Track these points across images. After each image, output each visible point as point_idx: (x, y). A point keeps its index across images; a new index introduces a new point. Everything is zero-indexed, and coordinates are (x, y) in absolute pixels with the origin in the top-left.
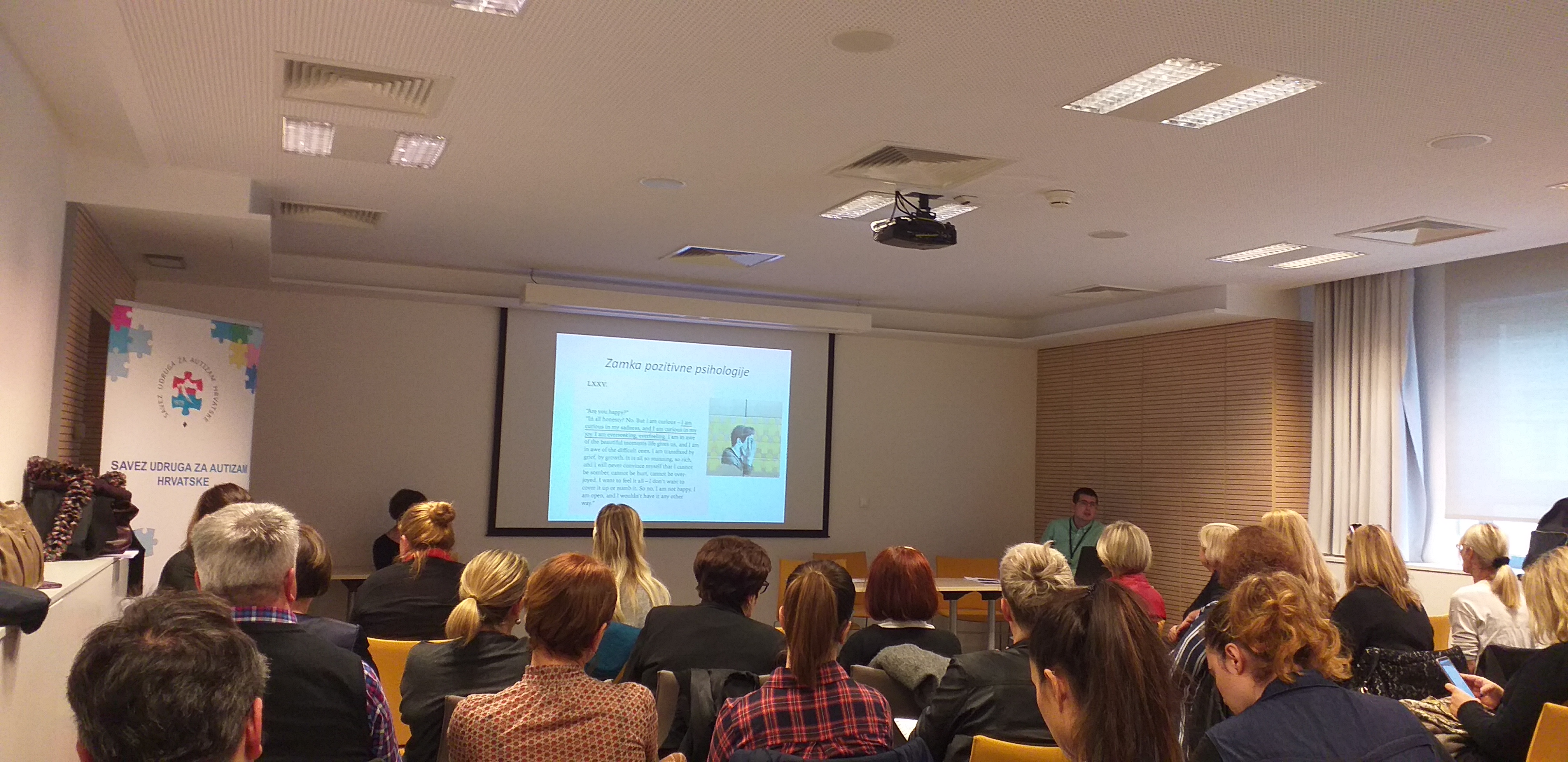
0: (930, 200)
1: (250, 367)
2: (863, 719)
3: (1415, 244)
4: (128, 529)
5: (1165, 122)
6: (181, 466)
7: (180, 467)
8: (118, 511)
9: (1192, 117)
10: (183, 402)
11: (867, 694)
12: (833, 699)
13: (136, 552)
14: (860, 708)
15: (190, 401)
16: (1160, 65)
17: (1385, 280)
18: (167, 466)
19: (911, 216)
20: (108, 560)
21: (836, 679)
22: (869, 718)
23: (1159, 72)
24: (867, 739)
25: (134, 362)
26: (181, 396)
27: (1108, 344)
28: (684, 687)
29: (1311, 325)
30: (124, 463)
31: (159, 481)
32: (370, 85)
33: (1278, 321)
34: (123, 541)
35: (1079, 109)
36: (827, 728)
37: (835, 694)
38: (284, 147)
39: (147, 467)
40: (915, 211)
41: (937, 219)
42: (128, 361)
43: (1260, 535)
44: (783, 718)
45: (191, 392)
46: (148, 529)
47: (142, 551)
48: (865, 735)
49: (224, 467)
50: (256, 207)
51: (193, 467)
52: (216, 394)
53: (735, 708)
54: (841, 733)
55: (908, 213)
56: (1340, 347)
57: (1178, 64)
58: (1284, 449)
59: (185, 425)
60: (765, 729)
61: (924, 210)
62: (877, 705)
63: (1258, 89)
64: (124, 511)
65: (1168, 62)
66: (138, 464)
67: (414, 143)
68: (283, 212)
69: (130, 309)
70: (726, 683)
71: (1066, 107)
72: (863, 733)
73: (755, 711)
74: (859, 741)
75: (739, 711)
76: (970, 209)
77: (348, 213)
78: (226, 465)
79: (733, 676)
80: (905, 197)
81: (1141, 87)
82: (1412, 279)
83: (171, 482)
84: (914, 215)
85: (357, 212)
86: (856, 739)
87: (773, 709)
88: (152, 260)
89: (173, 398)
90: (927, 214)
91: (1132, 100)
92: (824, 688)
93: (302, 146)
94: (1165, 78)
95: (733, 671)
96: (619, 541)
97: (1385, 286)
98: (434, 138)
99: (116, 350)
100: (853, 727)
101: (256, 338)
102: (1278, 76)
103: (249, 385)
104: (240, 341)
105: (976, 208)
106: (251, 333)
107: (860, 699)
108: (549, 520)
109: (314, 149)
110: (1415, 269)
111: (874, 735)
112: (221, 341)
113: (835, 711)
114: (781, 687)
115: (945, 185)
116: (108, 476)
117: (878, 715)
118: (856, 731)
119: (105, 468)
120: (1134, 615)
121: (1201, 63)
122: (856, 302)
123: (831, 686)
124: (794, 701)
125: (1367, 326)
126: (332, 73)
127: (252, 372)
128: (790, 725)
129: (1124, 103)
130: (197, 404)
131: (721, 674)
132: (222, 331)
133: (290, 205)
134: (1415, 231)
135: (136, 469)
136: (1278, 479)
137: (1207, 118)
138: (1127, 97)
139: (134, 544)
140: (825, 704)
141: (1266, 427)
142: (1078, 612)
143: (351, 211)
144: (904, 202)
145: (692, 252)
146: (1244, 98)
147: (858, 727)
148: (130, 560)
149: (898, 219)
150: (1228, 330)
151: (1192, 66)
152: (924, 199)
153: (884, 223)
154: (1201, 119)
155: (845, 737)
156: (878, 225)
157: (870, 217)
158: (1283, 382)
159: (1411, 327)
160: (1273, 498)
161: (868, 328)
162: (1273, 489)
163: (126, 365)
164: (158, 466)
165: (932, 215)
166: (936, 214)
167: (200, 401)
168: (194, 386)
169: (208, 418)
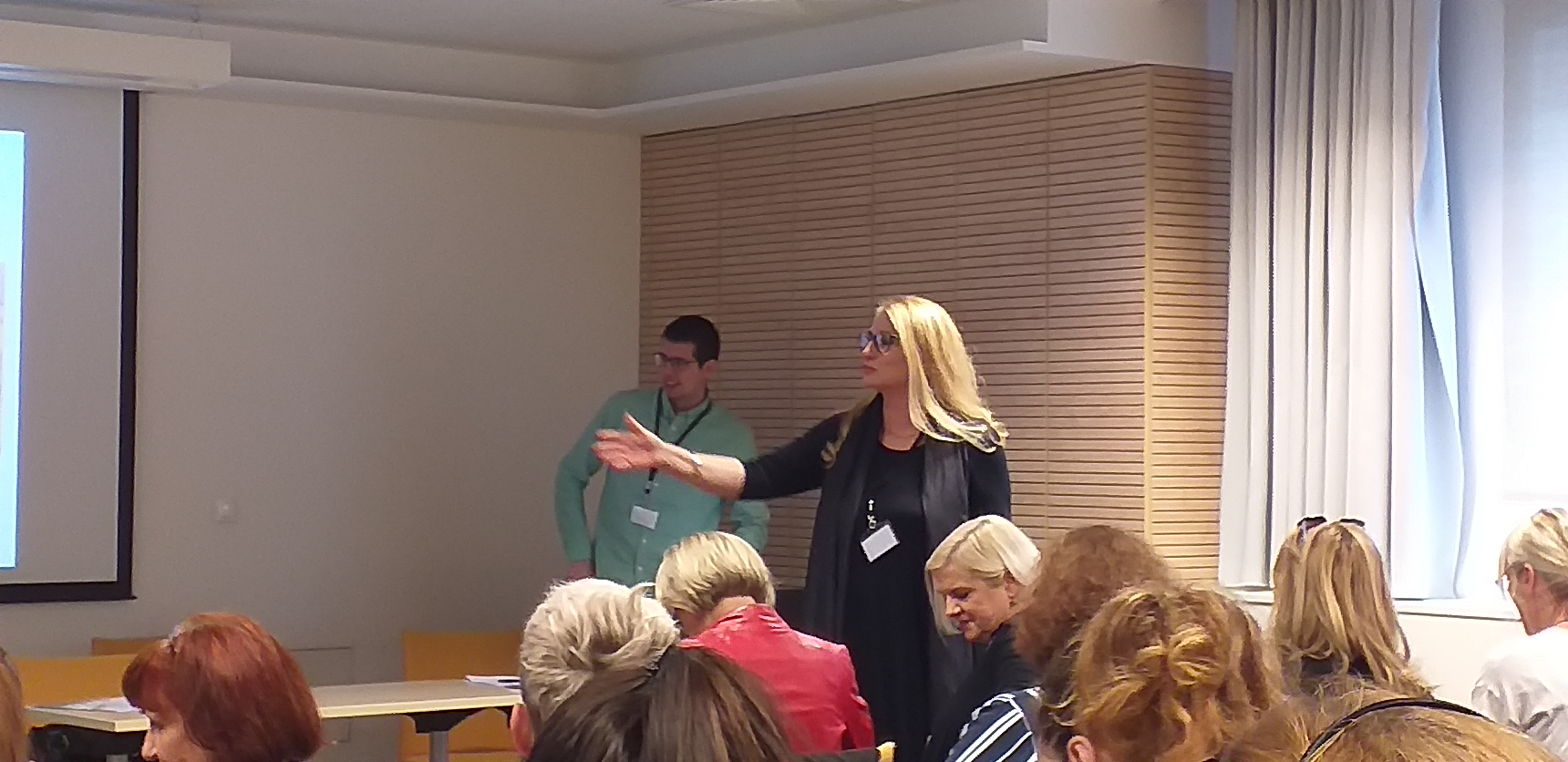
29: (1226, 78)
33: (1158, 70)
43: (1109, 546)
56: (1287, 128)
120: (741, 723)
125: (1343, 80)
136: (1158, 425)
142: (620, 720)
150: (1055, 91)
159: (1433, 86)
160: (1146, 468)
161: (223, 76)
162: (1147, 445)
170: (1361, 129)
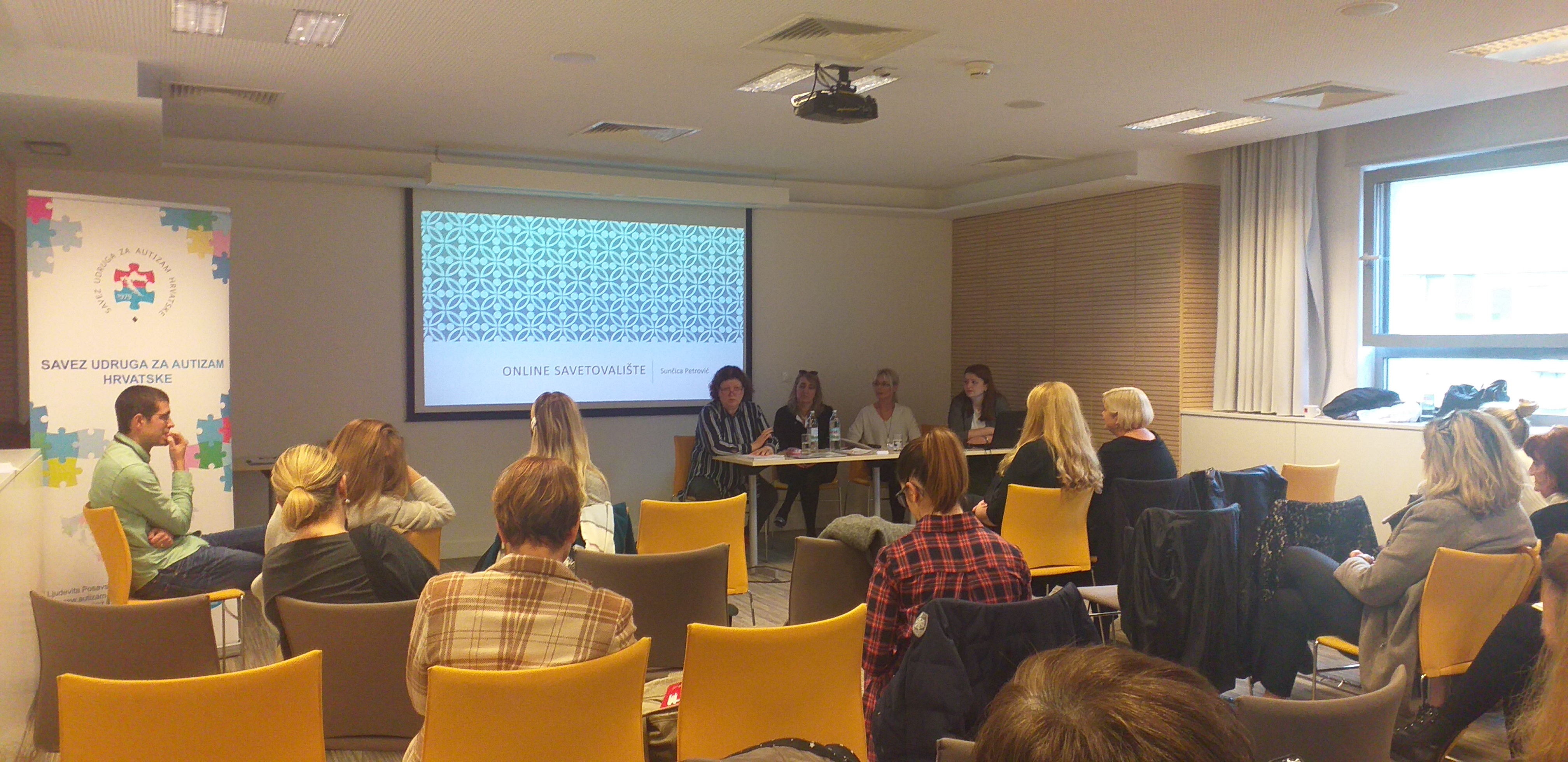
0: (850, 73)
1: (218, 255)
3: (1320, 108)
6: (133, 362)
7: (132, 364)
10: (129, 296)
15: (139, 294)
17: (1290, 144)
18: (114, 364)
19: (831, 89)
25: (60, 256)
26: (126, 290)
29: (1218, 189)
30: (55, 362)
31: (105, 380)
33: (1185, 186)
36: (972, 562)
38: (173, 25)
39: (88, 365)
40: (835, 84)
41: (858, 91)
42: (52, 255)
45: (138, 284)
49: (191, 362)
50: (143, 92)
51: (150, 364)
52: (173, 285)
54: (984, 566)
55: (828, 86)
58: (1192, 310)
59: (135, 320)
60: (920, 562)
61: (845, 84)
66: (74, 362)
67: (313, 21)
68: (174, 93)
69: (49, 200)
76: (889, 81)
78: (194, 361)
80: (826, 71)
82: (1314, 142)
83: (110, 380)
84: (834, 88)
85: (253, 93)
87: (925, 546)
88: (36, 148)
89: (116, 292)
90: (848, 87)
92: (965, 532)
93: (192, 25)
97: (1290, 149)
98: (335, 15)
99: (36, 244)
100: (993, 561)
101: (223, 223)
103: (218, 274)
104: (201, 227)
105: (894, 79)
106: (215, 218)
109: (205, 28)
110: (1319, 132)
112: (175, 229)
113: (978, 549)
115: (865, 57)
118: (996, 564)
122: (773, 176)
123: (972, 531)
127: (221, 261)
130: (150, 297)
132: (175, 219)
133: (180, 87)
134: (1321, 96)
135: (72, 368)
141: (1174, 290)
144: (825, 75)
145: (606, 127)
149: (819, 92)
150: (1138, 196)
152: (844, 72)
153: (804, 97)
155: (987, 569)
156: (798, 99)
157: (789, 90)
160: (1180, 359)
161: (786, 202)
163: (50, 260)
164: (100, 365)
165: (852, 87)
166: (855, 87)
167: (153, 293)
168: (143, 278)
169: (164, 311)
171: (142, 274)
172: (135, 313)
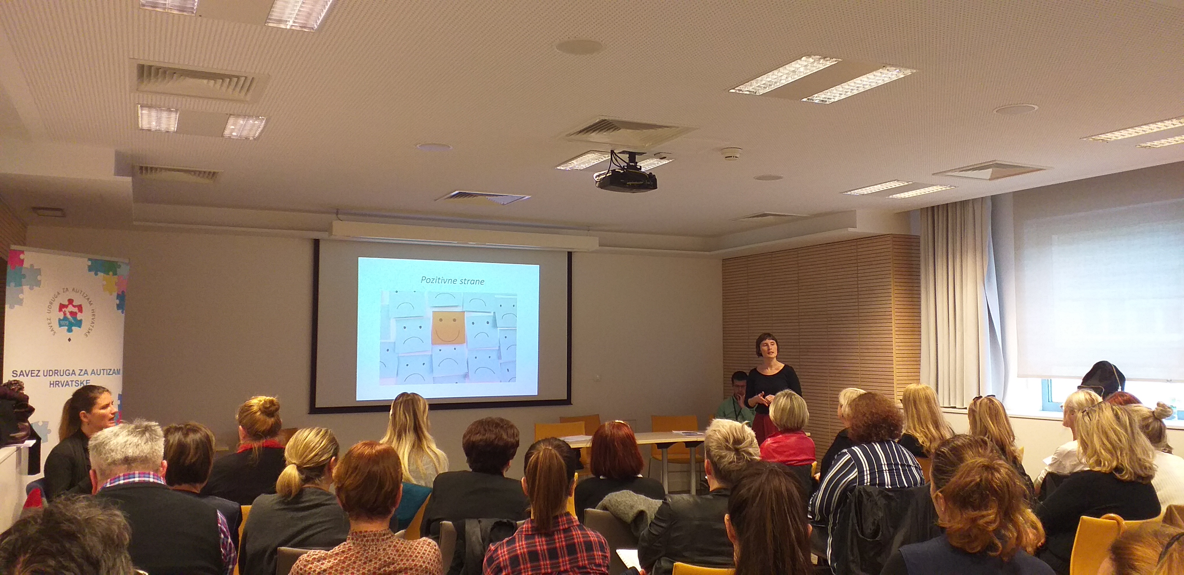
0: (637, 156)
1: (120, 293)
2: (591, 553)
3: (990, 179)
4: (27, 424)
5: (805, 100)
6: (68, 372)
7: (66, 373)
8: (18, 410)
9: (824, 96)
10: (67, 322)
11: (594, 536)
12: (569, 540)
13: (34, 441)
14: (589, 546)
15: (73, 321)
16: (799, 61)
17: (971, 205)
18: (56, 372)
19: (623, 169)
20: (12, 448)
21: (570, 525)
22: (595, 553)
23: (798, 66)
24: (594, 568)
25: (27, 293)
26: (65, 318)
27: (772, 255)
28: (461, 533)
29: (918, 238)
30: (22, 371)
31: (51, 384)
32: (205, 81)
33: (894, 236)
34: (23, 433)
35: (741, 92)
36: (566, 561)
37: (570, 536)
38: (140, 126)
39: (41, 373)
40: (626, 165)
41: (643, 170)
42: (22, 293)
44: (533, 555)
45: (73, 314)
46: (43, 422)
47: (39, 439)
48: (593, 565)
49: (102, 371)
50: (119, 171)
51: (77, 372)
52: (94, 315)
53: (496, 550)
54: (575, 565)
55: (621, 167)
56: (940, 254)
57: (811, 60)
58: (901, 329)
59: (69, 340)
60: (519, 565)
61: (633, 164)
62: (600, 543)
63: (870, 76)
64: (23, 410)
65: (804, 58)
66: (33, 372)
67: (241, 122)
68: (142, 173)
69: (22, 252)
70: (492, 529)
71: (732, 91)
72: (591, 564)
73: (512, 552)
74: (589, 570)
75: (499, 552)
76: (667, 162)
77: (193, 173)
78: (104, 370)
79: (497, 524)
80: (619, 155)
81: (785, 76)
82: (989, 203)
83: (60, 384)
84: (626, 167)
85: (200, 172)
86: (586, 568)
87: (525, 550)
88: (39, 211)
89: (60, 319)
90: (635, 167)
91: (779, 85)
92: (562, 532)
93: (154, 125)
94: (802, 69)
95: (498, 520)
96: (408, 421)
97: (971, 210)
98: (257, 117)
99: (13, 284)
100: (584, 560)
101: (124, 270)
102: (884, 67)
103: (119, 307)
104: (111, 273)
105: (671, 161)
106: (120, 266)
107: (589, 539)
108: (357, 400)
109: (163, 127)
110: (992, 196)
111: (599, 565)
112: (96, 274)
113: (572, 549)
114: (530, 533)
115: (647, 145)
116: (10, 383)
117: (601, 551)
118: (586, 562)
119: (7, 378)
121: (828, 59)
122: (586, 228)
123: (566, 530)
124: (540, 543)
125: (958, 239)
126: (175, 73)
127: (121, 297)
128: (538, 560)
129: (773, 87)
130: (79, 324)
131: (488, 523)
132: (96, 267)
133: (146, 168)
134: (990, 170)
135: (32, 376)
137: (834, 96)
138: (776, 83)
139: (33, 435)
140: (564, 543)
141: (887, 313)
143: (195, 172)
144: (617, 158)
145: (460, 195)
146: (860, 82)
147: (588, 560)
148: (30, 448)
149: (613, 171)
150: (859, 244)
151: (822, 61)
152: (632, 156)
153: (603, 174)
154: (830, 97)
155: (579, 567)
156: (599, 176)
157: (592, 169)
158: (900, 280)
159: (990, 238)
160: (894, 366)
161: (597, 247)
162: (894, 358)
163: (21, 296)
164: (49, 373)
165: (639, 167)
166: (641, 167)
167: (81, 321)
168: (76, 310)
169: (87, 334)
170: (965, 256)
171: (74, 306)
172: (69, 335)
